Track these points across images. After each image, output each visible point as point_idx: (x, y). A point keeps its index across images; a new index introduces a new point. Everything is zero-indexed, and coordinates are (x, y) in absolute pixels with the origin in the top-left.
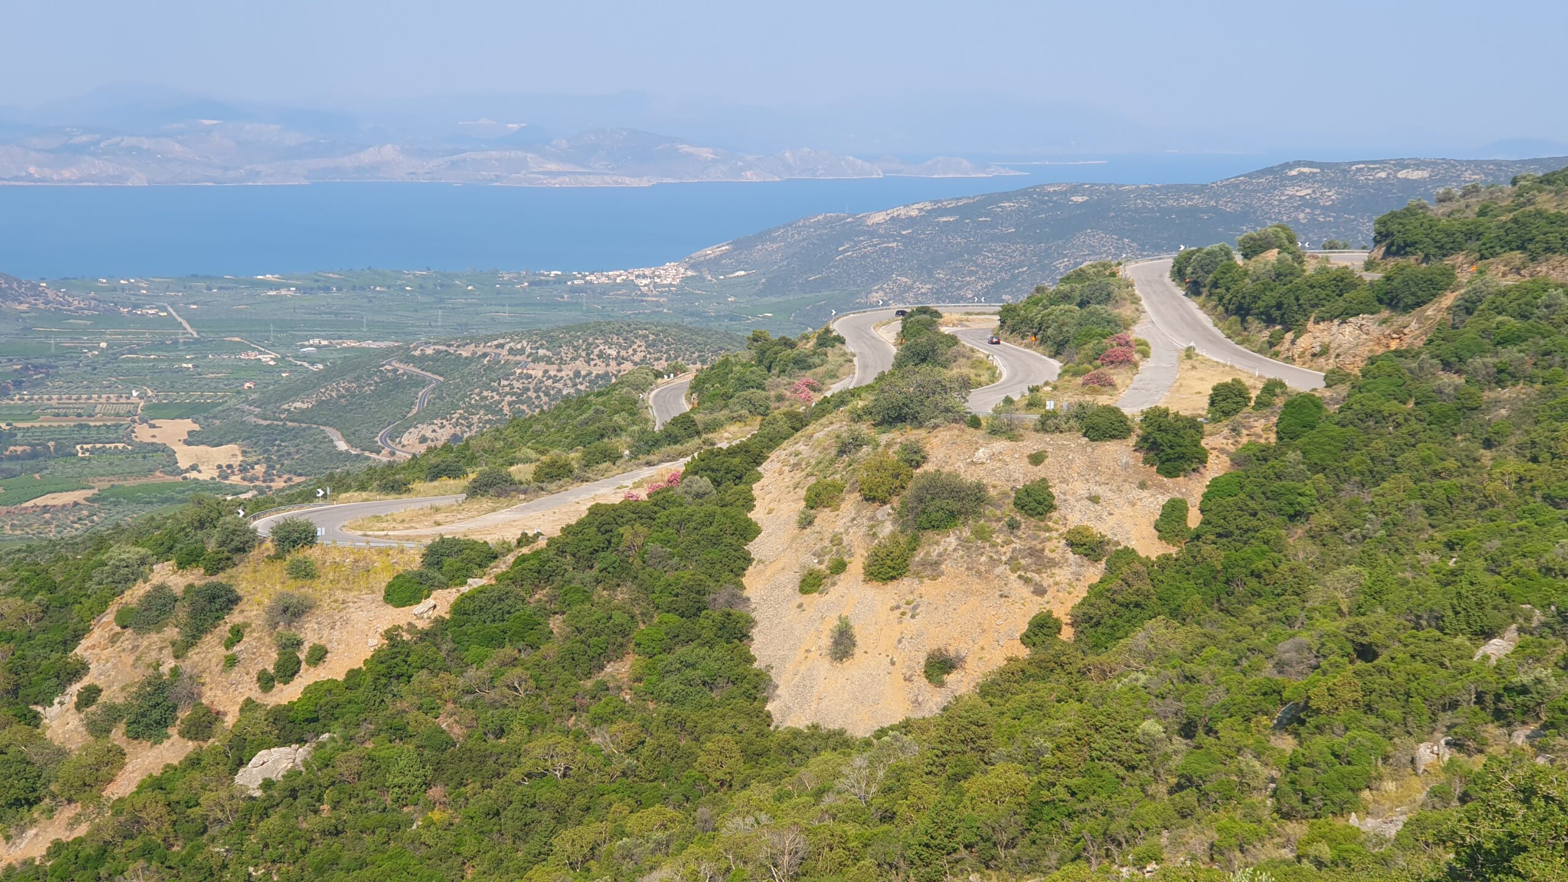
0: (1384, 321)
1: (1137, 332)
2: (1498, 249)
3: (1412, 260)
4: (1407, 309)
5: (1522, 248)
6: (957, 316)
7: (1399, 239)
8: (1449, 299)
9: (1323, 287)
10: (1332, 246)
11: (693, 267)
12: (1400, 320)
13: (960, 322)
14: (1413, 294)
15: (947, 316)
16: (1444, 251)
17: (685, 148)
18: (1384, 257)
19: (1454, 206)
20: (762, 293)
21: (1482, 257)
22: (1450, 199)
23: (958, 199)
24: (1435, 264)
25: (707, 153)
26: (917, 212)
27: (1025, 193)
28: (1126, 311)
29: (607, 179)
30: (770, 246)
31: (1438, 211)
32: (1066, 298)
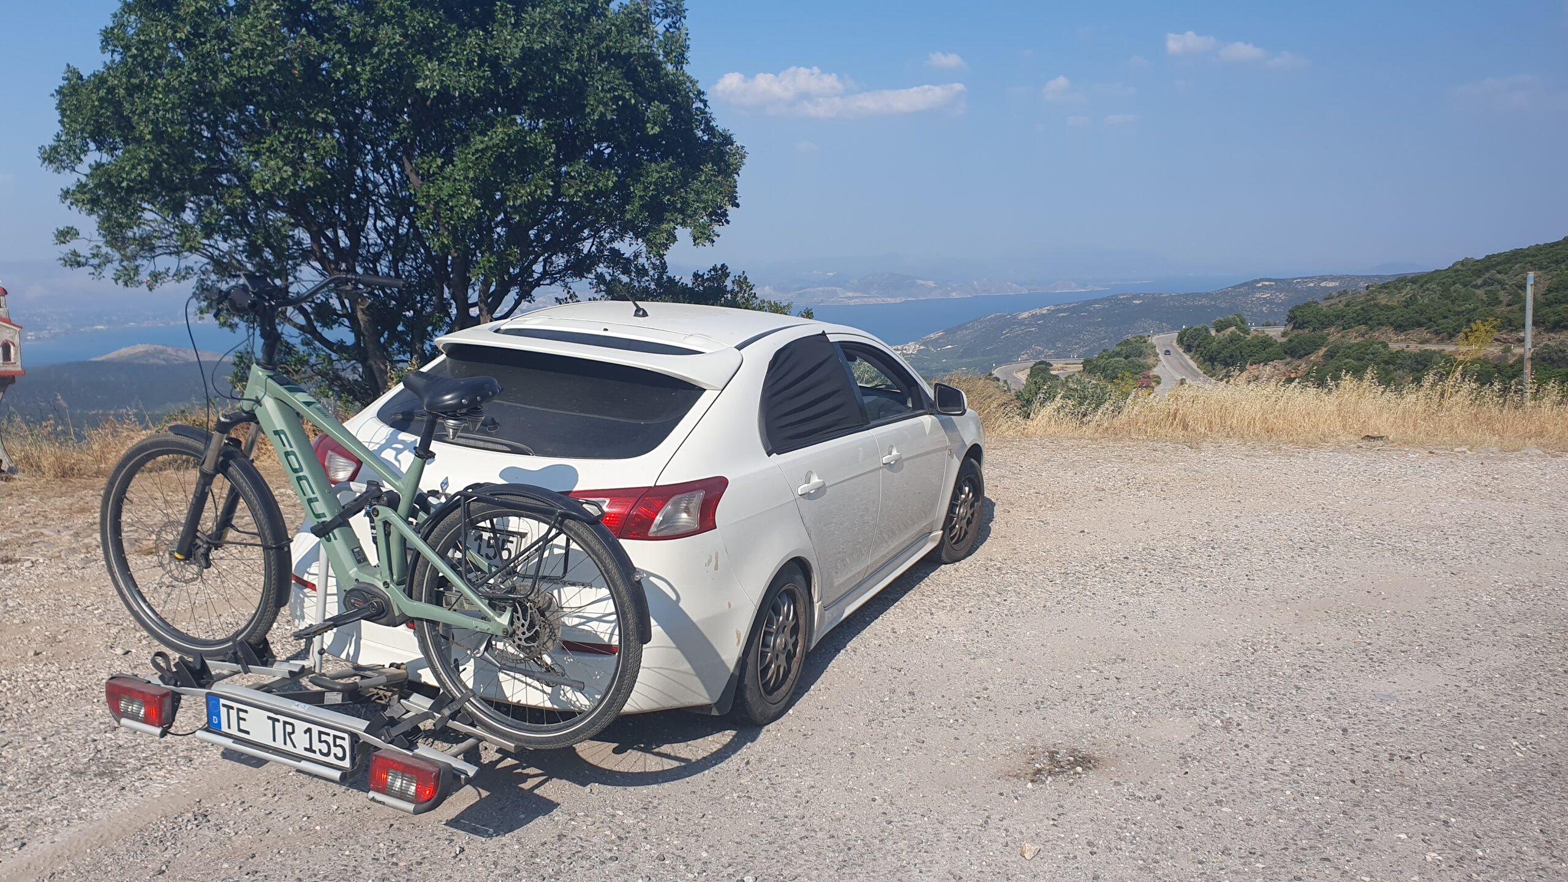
0: (1288, 363)
1: (1156, 371)
2: (1353, 325)
3: (1307, 331)
4: (1300, 357)
5: (1365, 323)
6: (1061, 365)
7: (1299, 320)
8: (1322, 351)
9: (1255, 346)
10: (1268, 325)
11: (923, 344)
12: (1296, 362)
13: (1062, 368)
14: (1304, 349)
15: (1055, 366)
16: (1324, 325)
17: (920, 282)
18: (1292, 330)
19: (1333, 301)
20: (961, 357)
21: (1344, 329)
22: (1332, 298)
23: (1069, 304)
24: (1318, 333)
25: (931, 284)
26: (1046, 311)
27: (1106, 299)
28: (1151, 361)
29: (879, 299)
30: (965, 332)
31: (1324, 305)
32: (1118, 354)
